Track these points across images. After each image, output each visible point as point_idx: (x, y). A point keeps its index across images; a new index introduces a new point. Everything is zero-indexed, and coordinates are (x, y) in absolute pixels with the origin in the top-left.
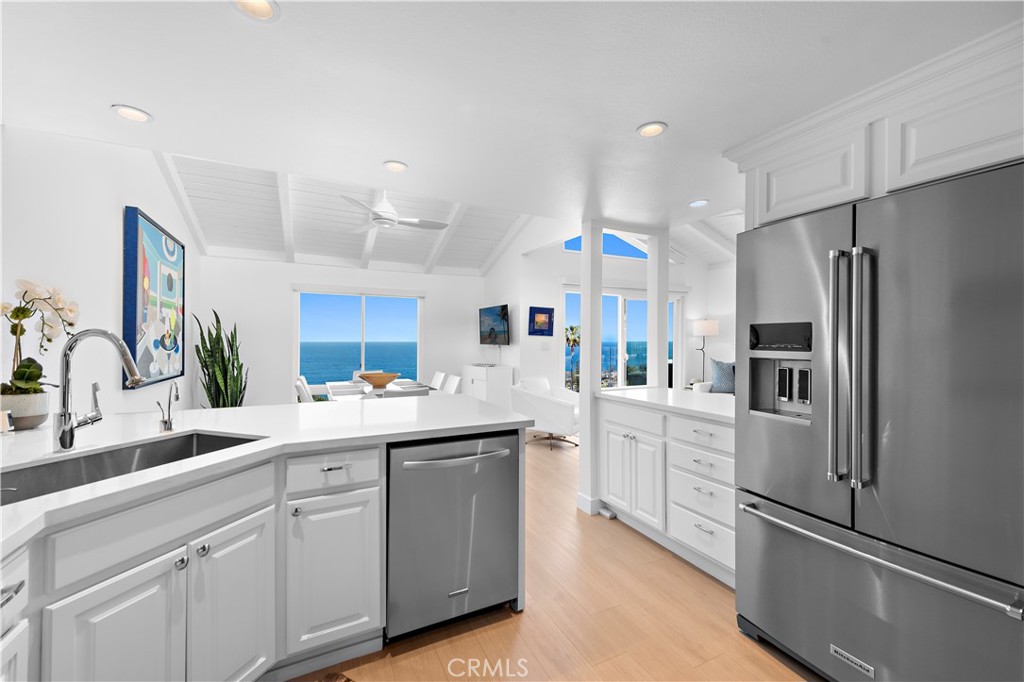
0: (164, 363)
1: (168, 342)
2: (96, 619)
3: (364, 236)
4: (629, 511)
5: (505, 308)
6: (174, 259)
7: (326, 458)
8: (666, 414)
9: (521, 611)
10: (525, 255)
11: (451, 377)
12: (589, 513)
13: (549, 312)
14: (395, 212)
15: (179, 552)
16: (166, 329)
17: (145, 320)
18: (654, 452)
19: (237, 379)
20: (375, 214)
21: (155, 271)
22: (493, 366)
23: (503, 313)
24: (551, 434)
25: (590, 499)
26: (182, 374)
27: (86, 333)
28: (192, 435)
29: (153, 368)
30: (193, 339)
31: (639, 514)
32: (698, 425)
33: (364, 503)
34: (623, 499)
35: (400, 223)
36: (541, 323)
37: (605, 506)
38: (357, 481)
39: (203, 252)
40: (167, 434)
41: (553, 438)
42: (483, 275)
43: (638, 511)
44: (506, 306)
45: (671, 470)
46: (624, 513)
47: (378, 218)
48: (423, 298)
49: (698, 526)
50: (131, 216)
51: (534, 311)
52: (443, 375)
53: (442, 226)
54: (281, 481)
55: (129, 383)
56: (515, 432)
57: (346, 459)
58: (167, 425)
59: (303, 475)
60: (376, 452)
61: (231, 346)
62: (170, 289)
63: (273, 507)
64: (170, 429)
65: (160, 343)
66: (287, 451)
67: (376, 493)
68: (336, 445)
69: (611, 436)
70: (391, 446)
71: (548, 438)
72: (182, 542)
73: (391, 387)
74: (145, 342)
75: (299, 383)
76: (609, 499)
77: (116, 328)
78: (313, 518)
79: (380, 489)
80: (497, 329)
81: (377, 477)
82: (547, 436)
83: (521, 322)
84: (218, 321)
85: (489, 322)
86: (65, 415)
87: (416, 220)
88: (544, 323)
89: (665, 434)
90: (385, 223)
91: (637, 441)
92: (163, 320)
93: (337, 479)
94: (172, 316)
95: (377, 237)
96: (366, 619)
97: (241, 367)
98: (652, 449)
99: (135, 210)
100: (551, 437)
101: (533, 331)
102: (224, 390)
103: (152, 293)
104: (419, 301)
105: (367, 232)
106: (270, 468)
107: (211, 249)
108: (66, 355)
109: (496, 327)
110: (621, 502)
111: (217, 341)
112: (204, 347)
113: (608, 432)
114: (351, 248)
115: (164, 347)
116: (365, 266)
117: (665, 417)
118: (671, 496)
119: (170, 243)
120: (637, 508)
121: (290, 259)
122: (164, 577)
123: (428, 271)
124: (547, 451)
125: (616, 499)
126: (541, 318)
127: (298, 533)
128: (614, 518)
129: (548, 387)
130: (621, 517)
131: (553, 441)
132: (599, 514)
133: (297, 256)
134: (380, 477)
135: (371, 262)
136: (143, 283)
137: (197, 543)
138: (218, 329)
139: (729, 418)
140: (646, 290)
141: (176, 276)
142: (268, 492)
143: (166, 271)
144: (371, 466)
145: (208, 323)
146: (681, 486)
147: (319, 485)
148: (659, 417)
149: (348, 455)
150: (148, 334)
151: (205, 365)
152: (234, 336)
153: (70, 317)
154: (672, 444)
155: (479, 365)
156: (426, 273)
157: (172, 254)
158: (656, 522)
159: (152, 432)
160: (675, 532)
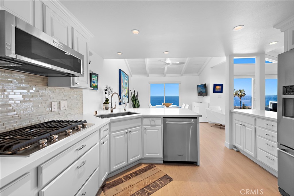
0: (125, 100)
1: (126, 96)
2: (116, 138)
3: (164, 68)
4: (243, 149)
5: (205, 85)
6: (126, 79)
7: (150, 118)
8: (256, 118)
9: (199, 166)
10: (212, 68)
11: (187, 105)
12: (229, 148)
13: (221, 85)
14: (171, 61)
15: (126, 131)
16: (126, 93)
17: (122, 91)
18: (251, 130)
19: (138, 104)
20: (166, 63)
21: (124, 81)
22: (201, 102)
23: (205, 86)
24: (221, 124)
25: (229, 144)
26: (128, 102)
27: (114, 93)
28: (128, 113)
29: (124, 101)
30: (130, 95)
31: (246, 151)
32: (268, 122)
33: (158, 129)
34: (240, 145)
35: (172, 64)
36: (218, 89)
37: (235, 147)
38: (156, 124)
39: (132, 76)
40: (125, 112)
41: (222, 126)
42: (198, 75)
43: (246, 150)
44: (205, 84)
45: (258, 137)
46: (241, 150)
47: (166, 64)
48: (180, 83)
49: (268, 157)
50: (120, 71)
51: (215, 85)
52: (185, 104)
53: (184, 63)
54: (142, 122)
55: (120, 104)
56: (196, 118)
57: (154, 119)
58: (125, 110)
59: (146, 121)
60: (160, 119)
61: (137, 97)
62: (126, 85)
63: (141, 127)
64: (125, 111)
65: (125, 96)
66: (143, 116)
67: (160, 128)
68: (152, 116)
69: (236, 124)
70: (164, 117)
71: (220, 126)
72: (127, 129)
73: (170, 107)
74: (122, 95)
75: (149, 105)
76: (236, 145)
77: (118, 92)
78: (148, 130)
79: (162, 127)
80: (202, 91)
81: (160, 124)
82: (220, 125)
83: (211, 89)
84: (134, 91)
85: (200, 89)
86: (112, 107)
87: (178, 63)
88: (219, 89)
89: (255, 124)
90: (168, 65)
91: (245, 127)
92: (125, 91)
93: (153, 123)
94: (126, 90)
95: (167, 68)
96: (159, 155)
97: (139, 101)
98: (251, 129)
99: (121, 69)
100: (221, 125)
101: (215, 91)
102: (136, 105)
103: (123, 86)
104: (179, 84)
105: (165, 67)
106: (140, 119)
107: (133, 75)
108: (112, 97)
109: (203, 91)
110: (240, 146)
111: (134, 95)
112: (132, 97)
113: (235, 123)
114: (162, 72)
115: (125, 97)
116: (165, 76)
117: (255, 119)
118: (258, 146)
119: (126, 75)
120: (245, 149)
121: (148, 76)
122: (124, 134)
123: (182, 76)
124: (219, 129)
125: (238, 145)
126: (218, 87)
127: (145, 133)
128: (238, 151)
129: (220, 109)
130: (241, 151)
131: (221, 127)
132: (233, 149)
133: (149, 75)
134: (161, 124)
135: (166, 75)
136: (122, 84)
137: (129, 130)
138: (134, 93)
139: (276, 119)
140: (255, 75)
141: (127, 82)
142: (140, 124)
143: (125, 81)
144: (160, 122)
145: (133, 91)
146: (261, 142)
147: (149, 124)
148: (253, 119)
149: (155, 119)
150: (123, 94)
151: (132, 101)
152: (137, 94)
153: (112, 91)
154: (258, 128)
155: (197, 102)
156: (181, 76)
157: (126, 77)
158: (252, 154)
159: (123, 111)
160: (259, 158)
